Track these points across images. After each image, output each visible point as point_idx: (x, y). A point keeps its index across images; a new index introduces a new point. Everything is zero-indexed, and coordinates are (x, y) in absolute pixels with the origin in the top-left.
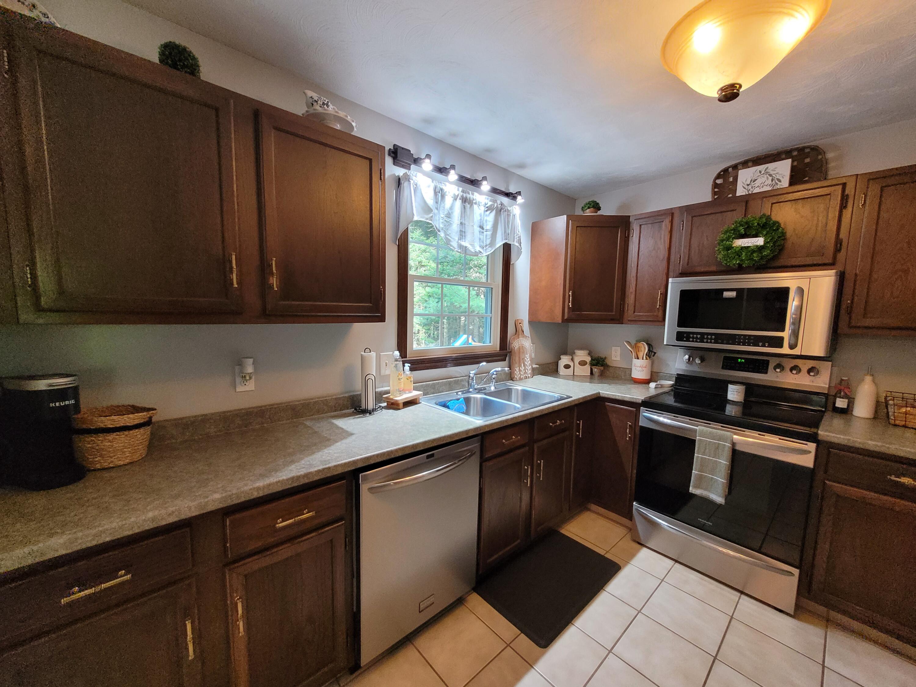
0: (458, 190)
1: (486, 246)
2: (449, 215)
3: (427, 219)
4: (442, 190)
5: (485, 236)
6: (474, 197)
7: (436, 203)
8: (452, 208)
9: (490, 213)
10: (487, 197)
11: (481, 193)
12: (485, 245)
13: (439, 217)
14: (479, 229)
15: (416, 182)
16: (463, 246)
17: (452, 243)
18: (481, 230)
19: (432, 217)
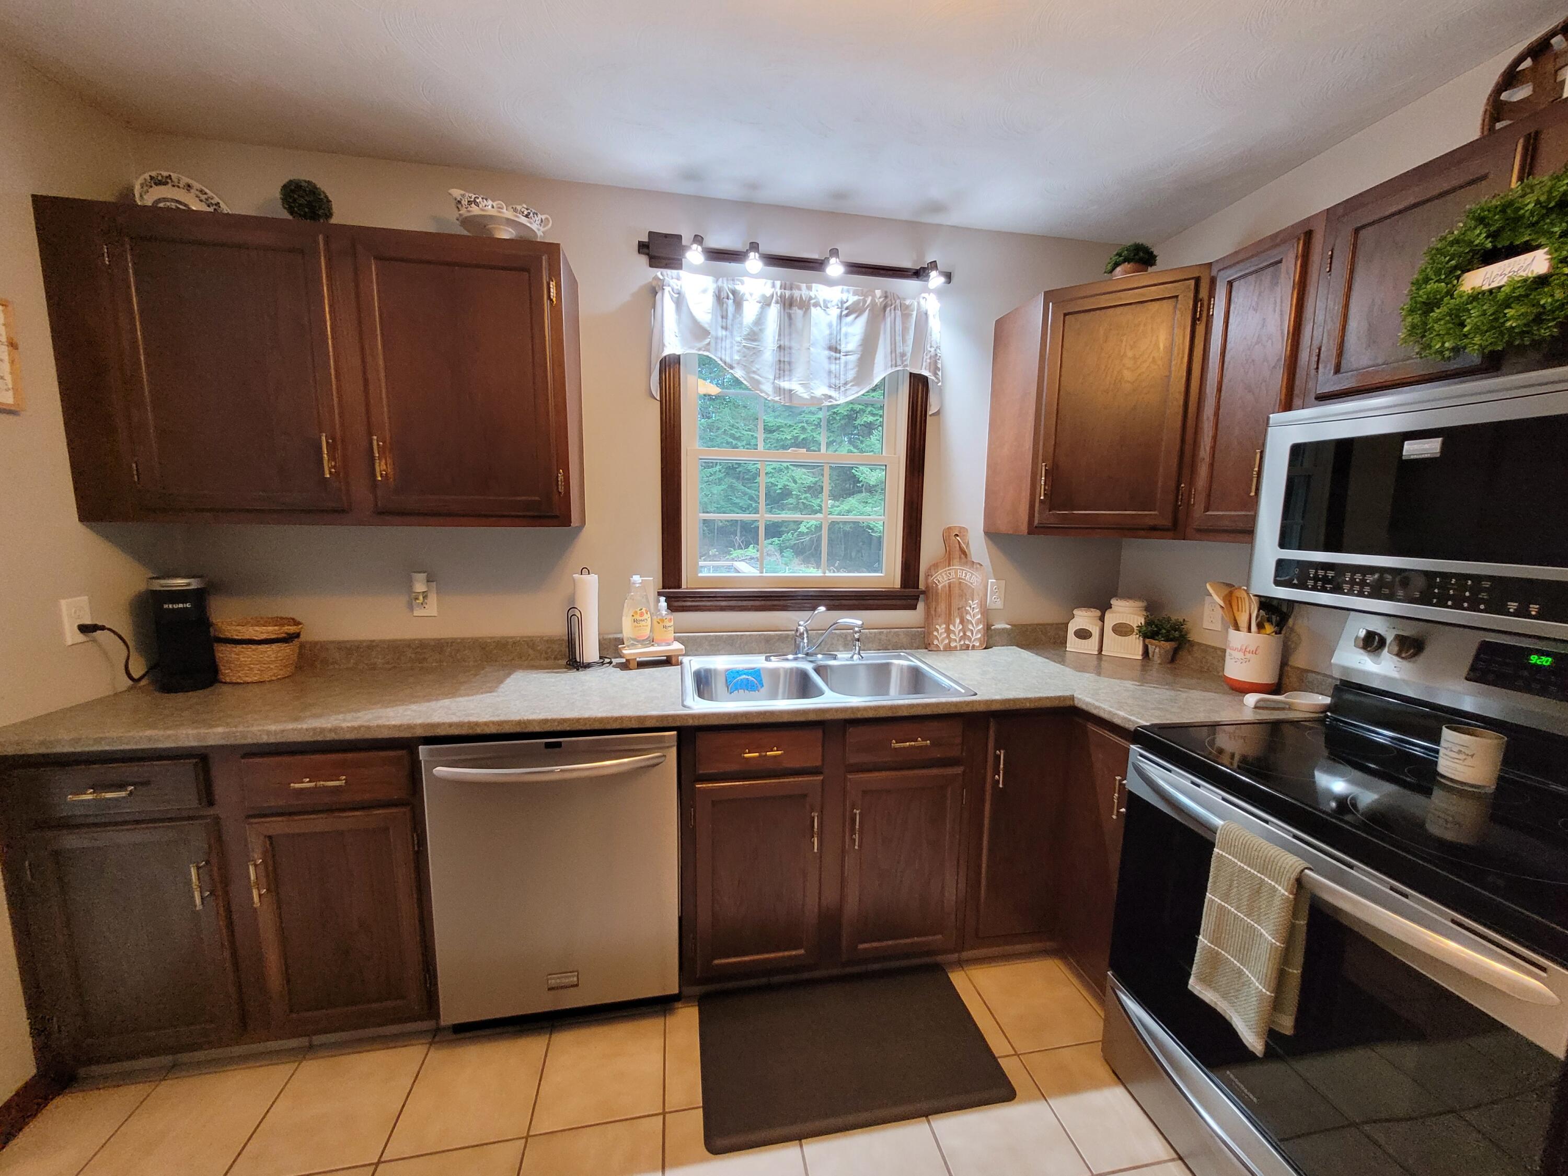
0: (774, 286)
1: (846, 384)
2: (754, 336)
3: (700, 349)
4: (734, 292)
5: (842, 366)
6: (812, 294)
7: (722, 317)
8: (760, 321)
9: (856, 318)
10: (845, 288)
11: (830, 283)
12: (842, 382)
13: (732, 343)
14: (827, 353)
15: (679, 288)
16: (784, 389)
17: (763, 387)
18: (833, 354)
19: (709, 344)
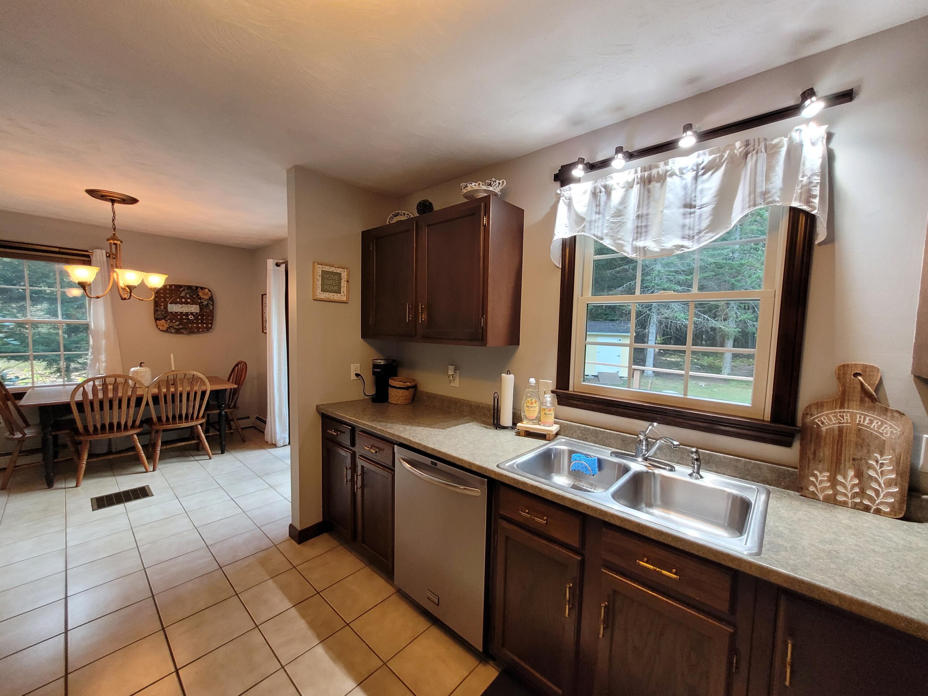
0: (636, 172)
1: (699, 232)
2: (619, 213)
3: (579, 232)
4: (605, 187)
5: (697, 217)
6: (668, 168)
7: (597, 206)
8: (624, 201)
9: (713, 173)
10: (701, 152)
11: (688, 152)
12: (696, 231)
13: (603, 222)
14: (682, 210)
15: (569, 195)
16: (639, 247)
17: (625, 248)
18: (688, 210)
19: (584, 227)
